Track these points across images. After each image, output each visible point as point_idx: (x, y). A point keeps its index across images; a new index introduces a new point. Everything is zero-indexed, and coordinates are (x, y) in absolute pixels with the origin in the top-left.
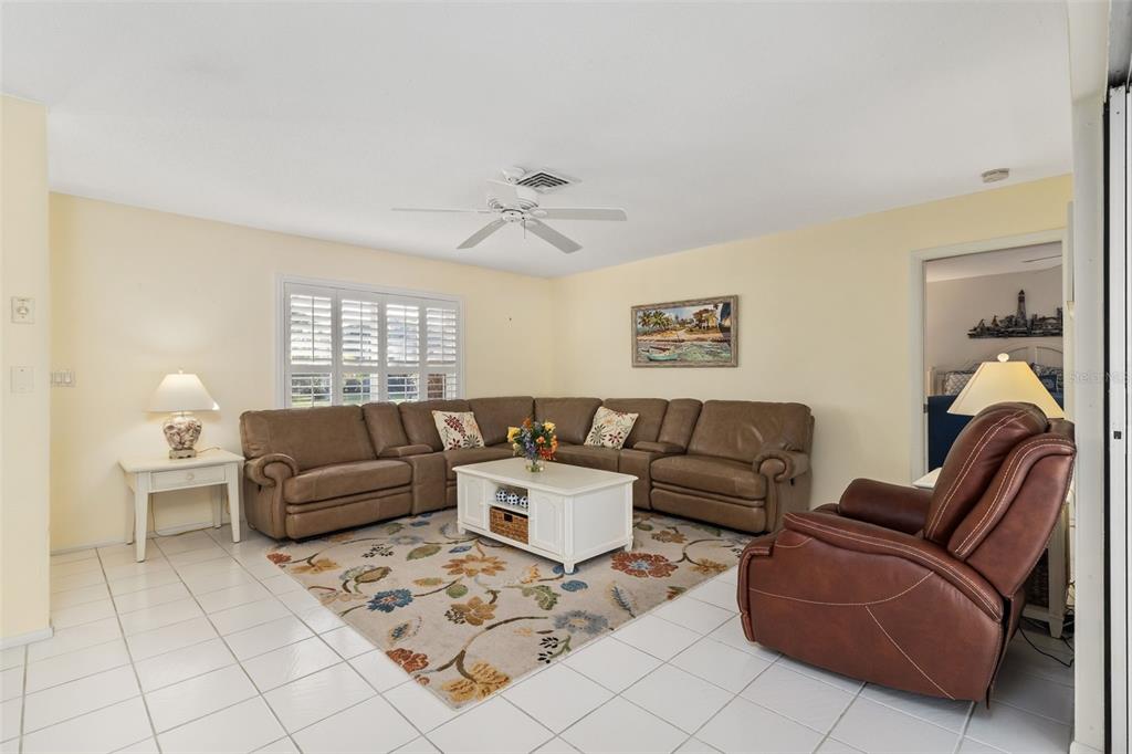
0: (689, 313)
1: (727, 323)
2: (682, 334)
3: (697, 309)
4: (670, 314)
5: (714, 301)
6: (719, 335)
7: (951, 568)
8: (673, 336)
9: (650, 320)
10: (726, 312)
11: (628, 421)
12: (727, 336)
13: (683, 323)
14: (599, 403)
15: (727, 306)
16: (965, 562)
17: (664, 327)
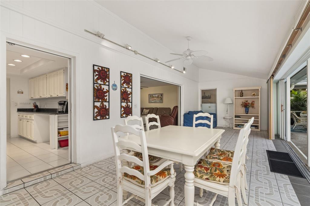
0: (157, 95)
1: (161, 97)
2: (156, 98)
3: (158, 95)
4: (154, 95)
5: (160, 94)
6: (160, 99)
7: (171, 117)
8: (154, 99)
9: (151, 96)
10: (161, 96)
11: (148, 110)
12: (162, 99)
13: (156, 97)
14: (144, 108)
15: (161, 95)
16: (172, 116)
17: (153, 97)
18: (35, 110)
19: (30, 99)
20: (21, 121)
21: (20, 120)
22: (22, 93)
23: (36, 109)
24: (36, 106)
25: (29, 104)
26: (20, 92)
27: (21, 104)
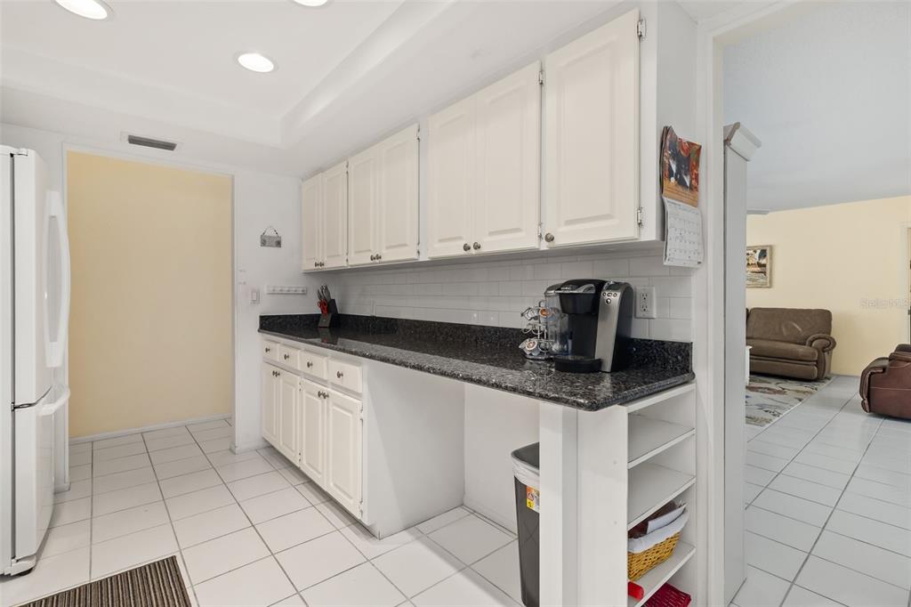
1: (763, 261)
5: (754, 248)
6: (758, 269)
10: (763, 255)
12: (764, 270)
15: (763, 251)
18: (325, 322)
19: (309, 274)
20: (280, 380)
21: (276, 374)
22: (279, 244)
23: (330, 316)
24: (328, 304)
25: (304, 293)
26: (270, 237)
27: (273, 294)
